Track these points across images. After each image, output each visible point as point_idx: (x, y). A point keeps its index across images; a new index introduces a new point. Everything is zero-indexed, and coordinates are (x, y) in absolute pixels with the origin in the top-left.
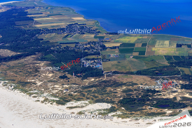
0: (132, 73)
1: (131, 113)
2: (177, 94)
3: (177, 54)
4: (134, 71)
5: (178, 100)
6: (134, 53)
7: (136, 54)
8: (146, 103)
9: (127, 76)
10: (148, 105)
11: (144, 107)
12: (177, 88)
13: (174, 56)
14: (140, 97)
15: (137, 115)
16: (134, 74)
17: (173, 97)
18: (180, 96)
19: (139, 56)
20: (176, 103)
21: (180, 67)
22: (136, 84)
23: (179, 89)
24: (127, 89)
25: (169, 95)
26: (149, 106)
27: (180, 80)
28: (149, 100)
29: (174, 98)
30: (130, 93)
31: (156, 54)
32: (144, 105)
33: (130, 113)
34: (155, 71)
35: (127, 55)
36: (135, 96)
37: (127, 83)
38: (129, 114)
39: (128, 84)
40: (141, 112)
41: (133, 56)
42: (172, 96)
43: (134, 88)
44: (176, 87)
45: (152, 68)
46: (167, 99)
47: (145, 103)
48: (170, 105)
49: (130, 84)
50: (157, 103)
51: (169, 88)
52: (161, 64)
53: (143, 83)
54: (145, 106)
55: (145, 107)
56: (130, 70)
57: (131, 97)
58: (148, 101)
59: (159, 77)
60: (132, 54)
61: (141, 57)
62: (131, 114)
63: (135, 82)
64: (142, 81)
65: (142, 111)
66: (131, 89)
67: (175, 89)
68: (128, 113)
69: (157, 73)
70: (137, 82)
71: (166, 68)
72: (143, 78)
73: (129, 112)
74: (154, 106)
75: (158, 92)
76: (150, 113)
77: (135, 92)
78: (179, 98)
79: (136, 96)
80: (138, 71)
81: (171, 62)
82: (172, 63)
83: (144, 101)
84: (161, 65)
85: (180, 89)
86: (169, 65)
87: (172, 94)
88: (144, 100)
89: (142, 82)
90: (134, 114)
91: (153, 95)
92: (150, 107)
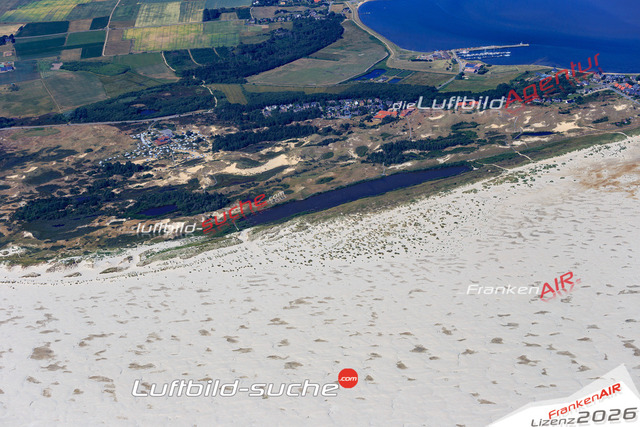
0: (58, 119)
1: (55, 244)
2: (202, 167)
3: (206, 42)
4: (65, 110)
5: (204, 187)
6: (64, 52)
7: (73, 55)
8: (103, 209)
9: (42, 129)
10: (110, 213)
11: (97, 220)
12: (203, 148)
13: (195, 52)
14: (84, 190)
15: (74, 248)
16: (65, 122)
17: (190, 178)
18: (211, 173)
19: (83, 60)
20: (196, 197)
21: (213, 82)
22: (73, 152)
23: (209, 151)
24: (40, 173)
25: (177, 173)
26: (111, 215)
27: (212, 124)
28: (111, 197)
29: (190, 182)
30: (52, 182)
31: (137, 49)
32: (96, 216)
33: (50, 245)
34: (133, 103)
35: (42, 61)
36: (67, 191)
37: (41, 151)
38: (46, 249)
39: (46, 155)
40: (86, 238)
41: (61, 64)
42: (184, 178)
43: (64, 165)
44: (197, 148)
45: (124, 97)
46: (170, 188)
47: (100, 207)
48: (179, 206)
49: (52, 153)
50: (137, 205)
51: (177, 153)
52: (154, 80)
53: (92, 147)
54: (100, 217)
55: (100, 221)
56: (53, 111)
57: (53, 197)
58: (108, 201)
59: (147, 121)
60: (59, 58)
61: (90, 64)
62: (54, 248)
63: (66, 145)
64: (90, 139)
65: (91, 234)
66: (55, 169)
67: (196, 155)
68: (43, 246)
69: (139, 111)
70: (76, 146)
71: (167, 91)
72: (95, 131)
73: (46, 242)
74: (129, 214)
75: (140, 168)
76: (114, 236)
77: (67, 178)
78: (208, 181)
79: (72, 192)
80: (77, 111)
81: (187, 68)
82: (186, 74)
83: (96, 204)
84: (152, 84)
85: (211, 153)
86: (178, 79)
87: (184, 171)
88: (96, 201)
89: (90, 142)
90: (63, 246)
91: (125, 181)
92: (113, 219)
